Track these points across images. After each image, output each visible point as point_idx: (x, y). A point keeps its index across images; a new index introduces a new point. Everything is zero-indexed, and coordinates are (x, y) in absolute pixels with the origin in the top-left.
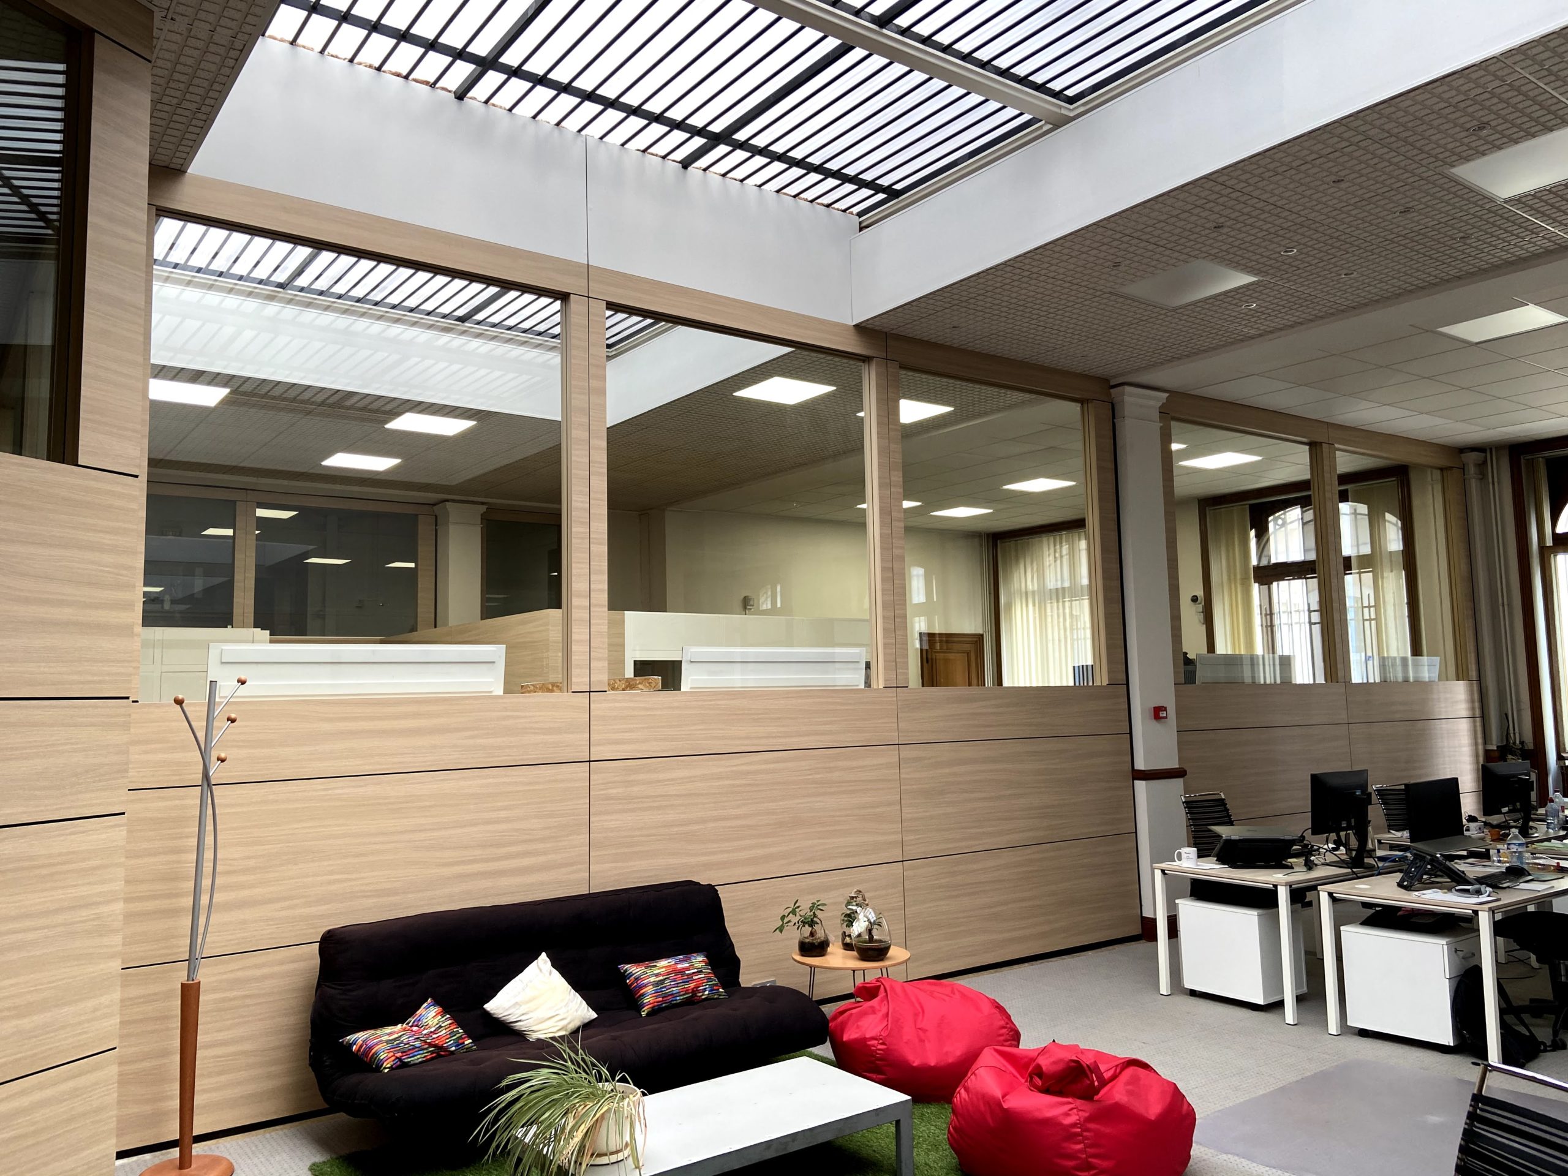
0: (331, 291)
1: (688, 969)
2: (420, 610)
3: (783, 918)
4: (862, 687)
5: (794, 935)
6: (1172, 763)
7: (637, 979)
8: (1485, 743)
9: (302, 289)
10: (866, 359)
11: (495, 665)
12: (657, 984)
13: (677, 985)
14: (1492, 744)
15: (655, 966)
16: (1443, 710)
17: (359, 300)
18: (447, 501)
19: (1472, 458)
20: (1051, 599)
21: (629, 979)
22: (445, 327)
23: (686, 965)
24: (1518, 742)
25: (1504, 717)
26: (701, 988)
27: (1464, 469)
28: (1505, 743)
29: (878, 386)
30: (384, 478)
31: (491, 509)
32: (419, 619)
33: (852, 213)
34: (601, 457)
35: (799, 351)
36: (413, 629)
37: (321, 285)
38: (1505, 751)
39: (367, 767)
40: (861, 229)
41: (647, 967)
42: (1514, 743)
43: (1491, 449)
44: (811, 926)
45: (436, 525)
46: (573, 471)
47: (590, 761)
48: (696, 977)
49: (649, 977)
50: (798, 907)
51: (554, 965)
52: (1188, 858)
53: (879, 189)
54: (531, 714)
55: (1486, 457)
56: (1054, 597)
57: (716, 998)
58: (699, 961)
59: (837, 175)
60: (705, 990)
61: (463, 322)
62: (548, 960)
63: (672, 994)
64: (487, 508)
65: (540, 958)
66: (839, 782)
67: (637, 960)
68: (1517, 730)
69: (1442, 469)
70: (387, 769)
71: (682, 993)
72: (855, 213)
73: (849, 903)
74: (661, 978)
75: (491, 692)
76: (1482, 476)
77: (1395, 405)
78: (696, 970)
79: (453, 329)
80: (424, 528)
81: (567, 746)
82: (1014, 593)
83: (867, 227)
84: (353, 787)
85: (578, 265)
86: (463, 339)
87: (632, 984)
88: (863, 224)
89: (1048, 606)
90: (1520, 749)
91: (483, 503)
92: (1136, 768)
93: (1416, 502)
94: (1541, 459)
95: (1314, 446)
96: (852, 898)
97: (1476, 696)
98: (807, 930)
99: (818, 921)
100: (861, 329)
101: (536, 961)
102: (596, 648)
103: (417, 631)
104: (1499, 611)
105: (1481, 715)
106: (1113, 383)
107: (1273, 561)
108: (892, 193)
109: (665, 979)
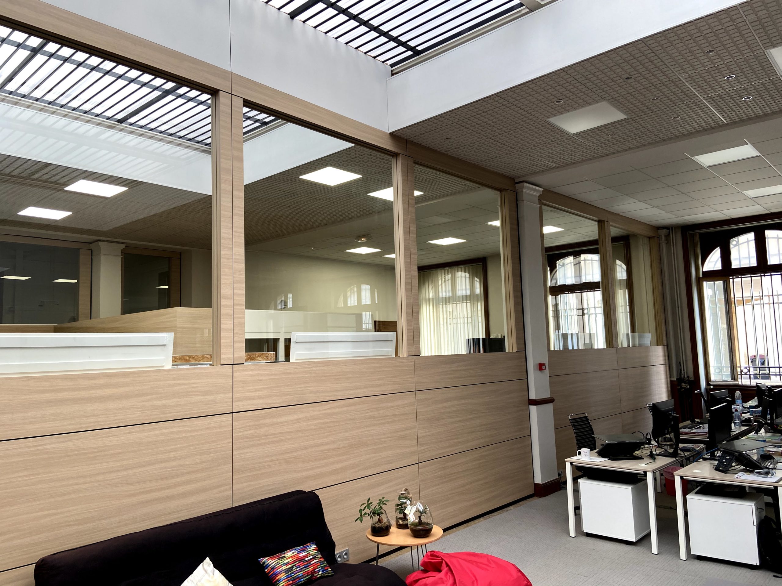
0: (31, 95)
1: (306, 556)
2: (81, 307)
3: (361, 511)
4: (394, 356)
5: (369, 522)
6: (547, 395)
7: (273, 568)
8: (670, 377)
9: (11, 93)
10: (395, 155)
11: (166, 347)
12: (287, 571)
13: (301, 570)
14: (674, 378)
15: (284, 557)
16: (654, 361)
17: (50, 103)
18: (100, 241)
19: (663, 232)
20: (442, 302)
21: (267, 568)
22: (109, 125)
23: (304, 554)
24: (686, 376)
25: (679, 364)
26: (317, 570)
27: (659, 238)
28: (679, 377)
29: (403, 172)
30: (59, 225)
31: (128, 247)
32: (80, 313)
33: (387, 64)
34: (240, 204)
35: (358, 147)
36: (74, 319)
37: (24, 90)
38: (680, 380)
39: (70, 427)
40: (393, 75)
41: (279, 559)
42: (684, 377)
43: (672, 228)
44: (378, 514)
45: (92, 256)
46: (222, 212)
47: (233, 413)
48: (313, 562)
49: (281, 566)
50: (371, 503)
51: (215, 567)
52: (585, 455)
53: (409, 48)
54: (193, 381)
55: (669, 232)
56: (444, 302)
57: (327, 576)
58: (312, 549)
59: (386, 35)
60: (319, 571)
61: (121, 123)
62: (211, 563)
63: (299, 577)
64: (125, 246)
65: (205, 562)
66: (384, 417)
67: (271, 553)
68: (685, 371)
69: (649, 238)
70: (86, 427)
71: (304, 576)
72: (389, 64)
73: (400, 498)
74: (290, 566)
75: (163, 366)
76: (668, 242)
77: (645, 202)
78: (311, 557)
79: (115, 127)
80: (84, 258)
81: (218, 403)
82: (422, 300)
83: (396, 73)
84: (58, 442)
85: (225, 72)
86: (122, 134)
87: (270, 572)
88: (394, 72)
89: (441, 306)
90: (687, 380)
91: (122, 243)
92: (530, 399)
93: (633, 254)
94: (697, 234)
95: (601, 223)
96: (402, 494)
97: (666, 354)
98: (376, 518)
99: (384, 512)
100: (394, 136)
101: (202, 564)
102: (237, 334)
103: (78, 321)
104: (676, 309)
105: (669, 363)
106: (517, 181)
107: (559, 284)
108: (416, 53)
109: (292, 567)
